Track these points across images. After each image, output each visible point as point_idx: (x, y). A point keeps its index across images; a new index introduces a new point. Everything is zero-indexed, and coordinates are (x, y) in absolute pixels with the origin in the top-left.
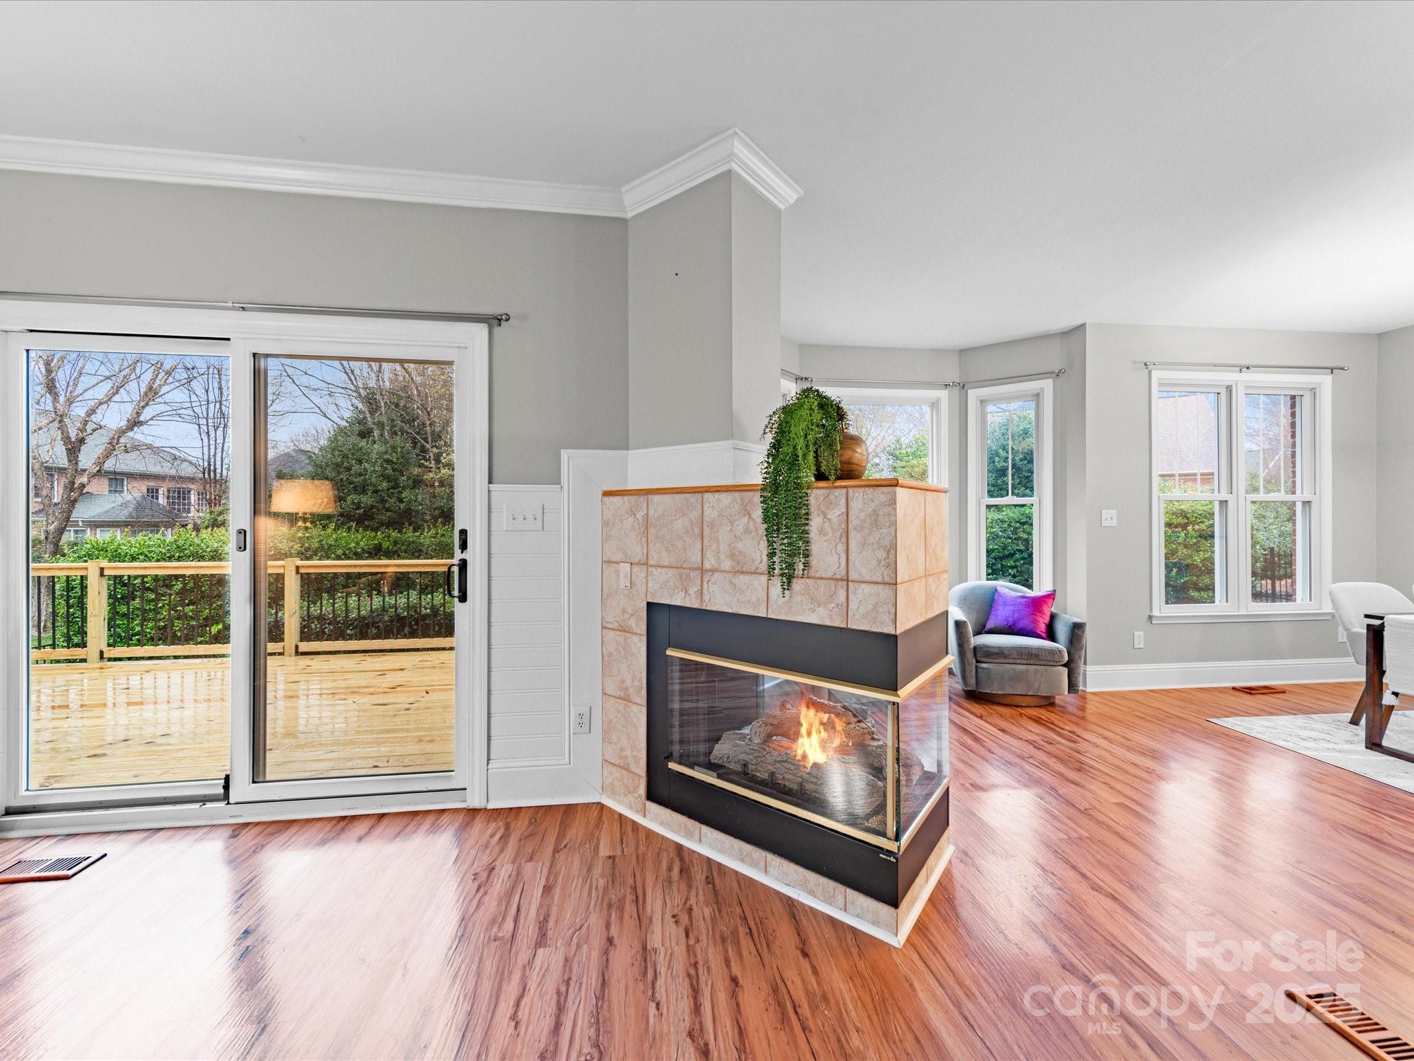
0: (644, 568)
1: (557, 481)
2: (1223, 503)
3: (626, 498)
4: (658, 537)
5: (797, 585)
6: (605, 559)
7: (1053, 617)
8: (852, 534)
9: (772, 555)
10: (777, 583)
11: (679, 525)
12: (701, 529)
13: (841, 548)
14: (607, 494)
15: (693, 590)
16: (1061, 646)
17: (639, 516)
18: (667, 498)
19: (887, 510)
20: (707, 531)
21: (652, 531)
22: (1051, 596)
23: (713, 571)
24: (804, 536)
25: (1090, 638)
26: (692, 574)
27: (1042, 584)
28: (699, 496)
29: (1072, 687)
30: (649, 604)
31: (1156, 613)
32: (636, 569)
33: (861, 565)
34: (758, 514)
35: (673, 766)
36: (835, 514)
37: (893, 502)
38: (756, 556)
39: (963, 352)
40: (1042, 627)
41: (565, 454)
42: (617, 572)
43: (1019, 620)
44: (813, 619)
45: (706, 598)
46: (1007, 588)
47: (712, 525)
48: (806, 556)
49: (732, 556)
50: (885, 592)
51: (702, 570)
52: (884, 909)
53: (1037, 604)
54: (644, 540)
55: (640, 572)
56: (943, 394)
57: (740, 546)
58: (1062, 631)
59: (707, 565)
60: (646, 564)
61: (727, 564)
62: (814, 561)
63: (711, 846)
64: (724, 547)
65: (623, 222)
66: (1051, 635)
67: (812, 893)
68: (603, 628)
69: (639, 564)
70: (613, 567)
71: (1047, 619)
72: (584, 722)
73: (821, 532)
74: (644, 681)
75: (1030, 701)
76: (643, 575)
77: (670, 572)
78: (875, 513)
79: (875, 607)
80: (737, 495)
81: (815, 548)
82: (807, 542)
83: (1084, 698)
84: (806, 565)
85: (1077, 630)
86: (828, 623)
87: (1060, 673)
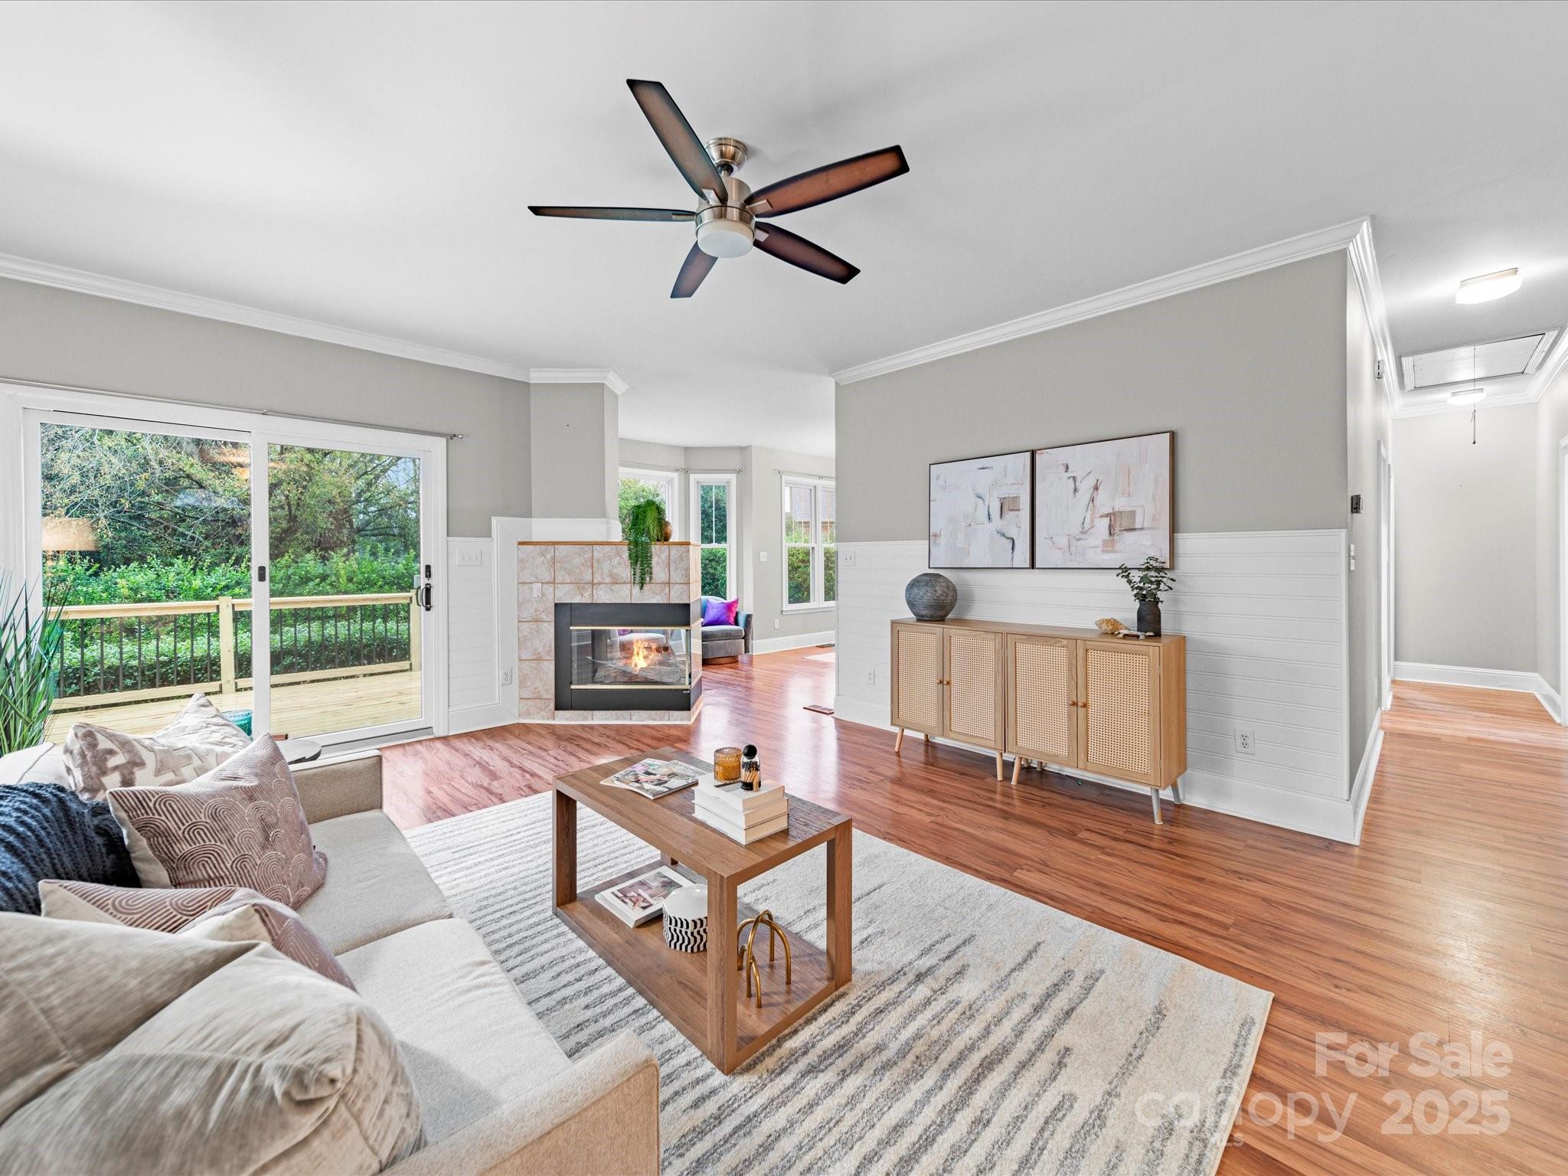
0: (552, 585)
1: (489, 535)
2: (813, 548)
3: (537, 547)
4: (562, 568)
5: (646, 587)
6: (520, 581)
7: (737, 613)
8: (671, 564)
9: (634, 574)
10: (637, 587)
11: (577, 561)
12: (592, 563)
13: (667, 570)
14: (520, 543)
15: (587, 594)
16: (741, 627)
17: (548, 556)
18: (570, 547)
19: (685, 554)
20: (595, 564)
21: (558, 565)
22: (736, 602)
23: (600, 584)
24: (649, 566)
25: (754, 622)
26: (586, 586)
27: (731, 597)
28: (591, 547)
29: (747, 650)
30: (556, 604)
31: (784, 609)
32: (545, 586)
33: (676, 577)
34: (626, 555)
35: (573, 687)
36: (664, 556)
37: (688, 551)
38: (625, 575)
39: (686, 449)
40: (732, 619)
41: (494, 520)
42: (531, 589)
43: (721, 615)
44: (654, 601)
45: (596, 597)
46: (714, 600)
47: (598, 561)
48: (651, 573)
49: (611, 575)
50: (685, 587)
51: (593, 584)
52: (685, 713)
53: (730, 607)
54: (552, 569)
55: (549, 589)
56: (675, 475)
57: (615, 571)
58: (742, 620)
59: (595, 581)
60: (554, 583)
61: (608, 580)
62: (654, 576)
63: (599, 719)
64: (606, 572)
65: (528, 384)
66: (736, 623)
67: (654, 720)
68: (519, 622)
69: (548, 583)
70: (526, 587)
71: (734, 615)
72: (508, 678)
73: (658, 563)
74: (553, 647)
75: (726, 660)
76: (552, 589)
77: (571, 586)
78: (681, 556)
79: (682, 593)
80: (614, 547)
81: (654, 571)
82: (651, 568)
83: (751, 657)
84: (651, 578)
85: (748, 618)
86: (661, 602)
87: (740, 644)
